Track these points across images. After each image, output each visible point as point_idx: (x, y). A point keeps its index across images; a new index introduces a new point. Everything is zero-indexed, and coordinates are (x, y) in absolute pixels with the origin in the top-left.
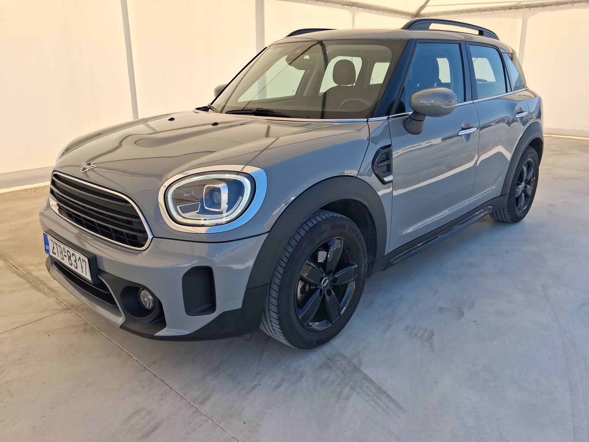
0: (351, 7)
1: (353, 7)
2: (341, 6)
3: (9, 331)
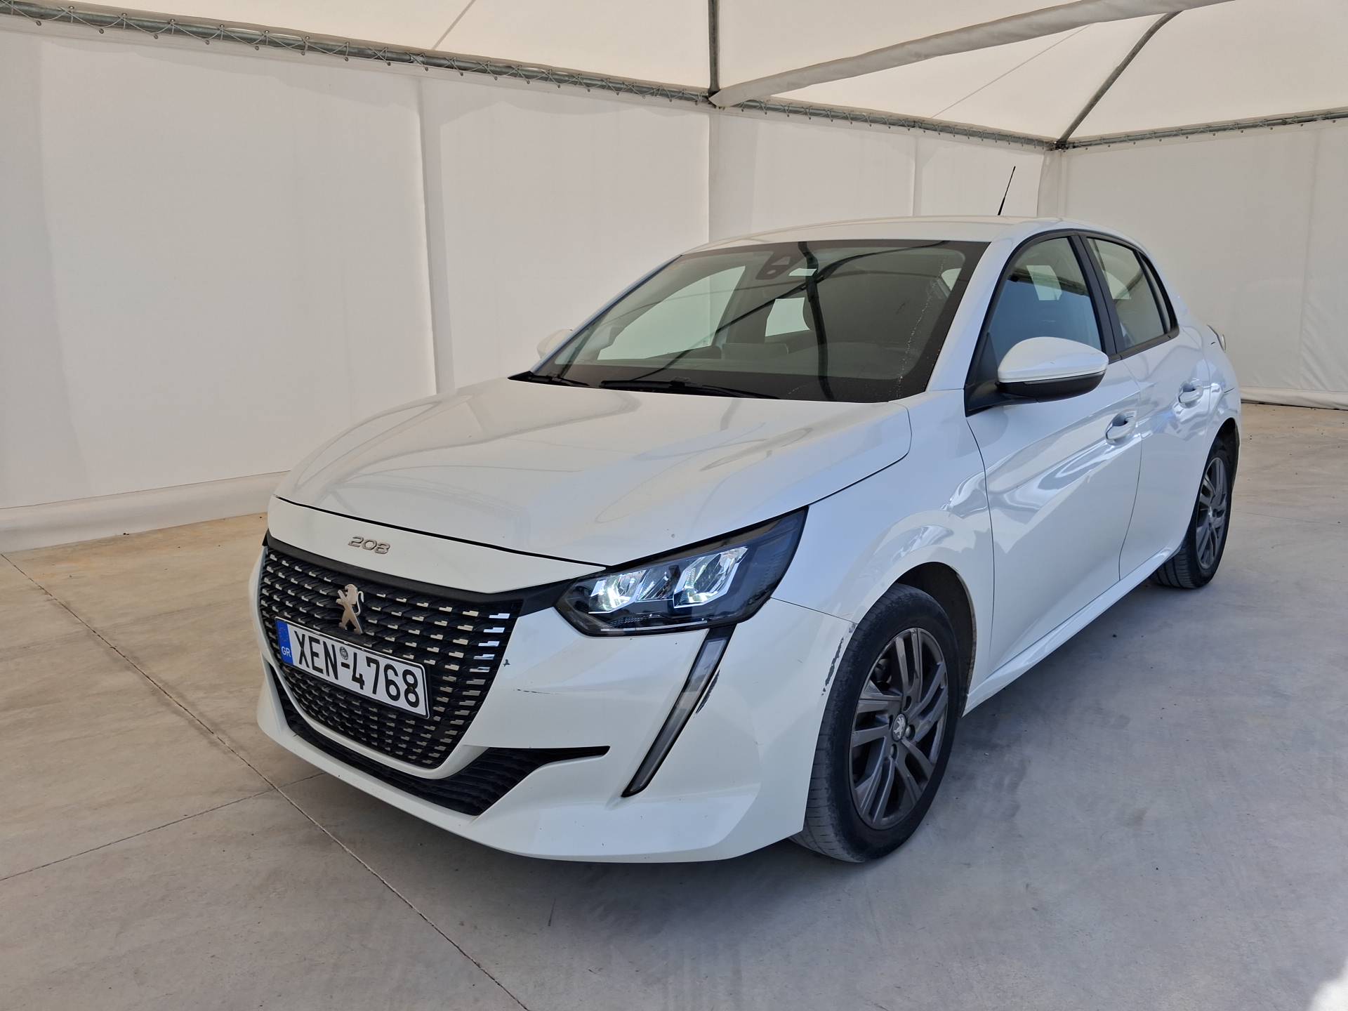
0: (909, 130)
1: (912, 129)
2: (885, 127)
3: (144, 833)
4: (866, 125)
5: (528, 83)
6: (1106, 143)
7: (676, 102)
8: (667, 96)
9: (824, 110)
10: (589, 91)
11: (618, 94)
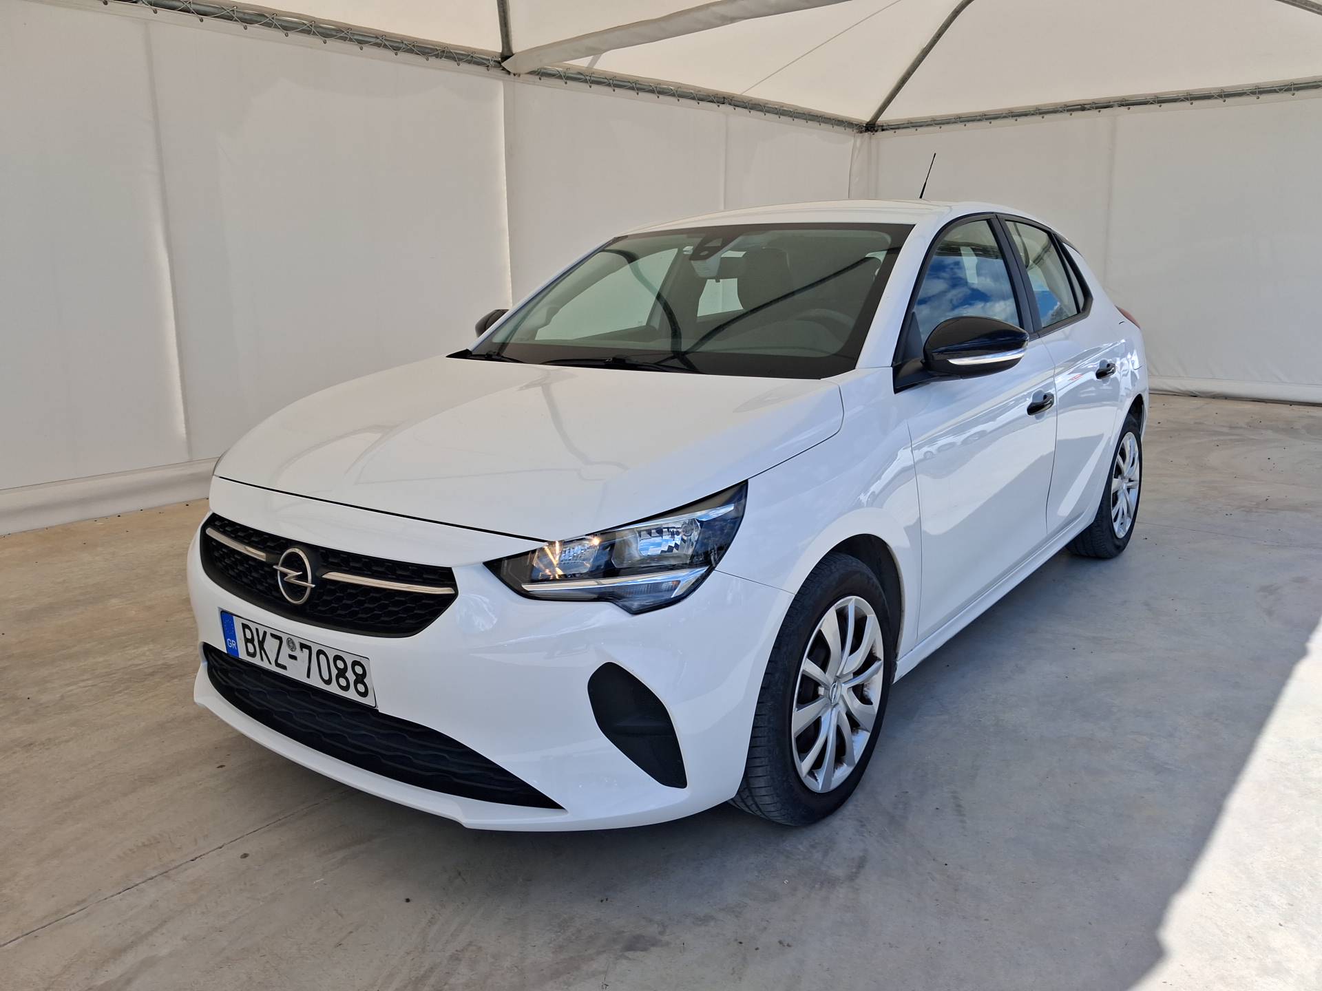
4: (673, 100)
5: (287, 35)
6: (913, 127)
7: (464, 66)
8: (454, 59)
9: (629, 82)
10: (361, 49)
11: (396, 54)
